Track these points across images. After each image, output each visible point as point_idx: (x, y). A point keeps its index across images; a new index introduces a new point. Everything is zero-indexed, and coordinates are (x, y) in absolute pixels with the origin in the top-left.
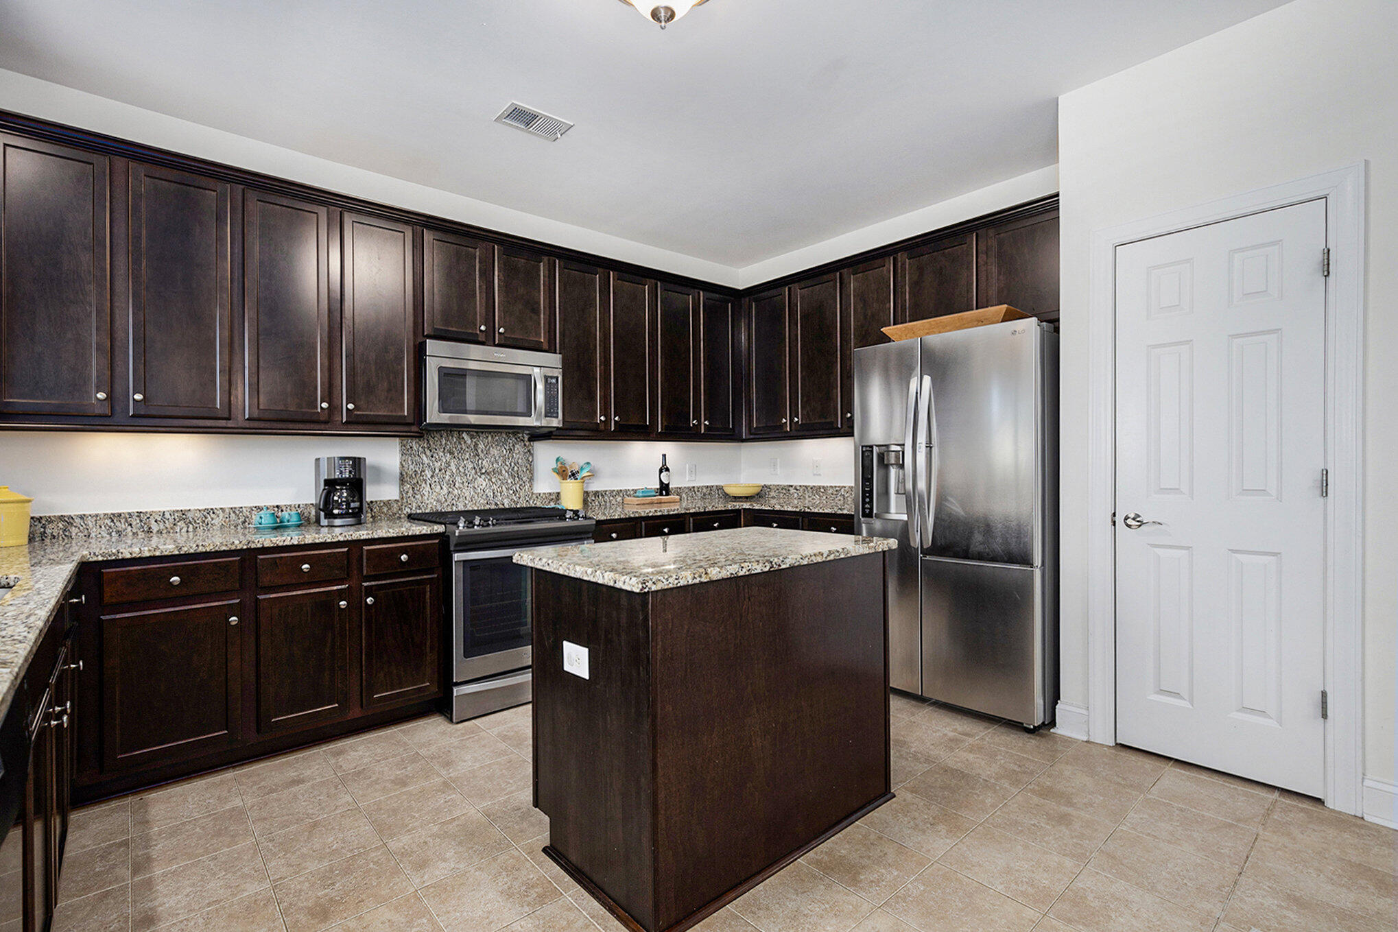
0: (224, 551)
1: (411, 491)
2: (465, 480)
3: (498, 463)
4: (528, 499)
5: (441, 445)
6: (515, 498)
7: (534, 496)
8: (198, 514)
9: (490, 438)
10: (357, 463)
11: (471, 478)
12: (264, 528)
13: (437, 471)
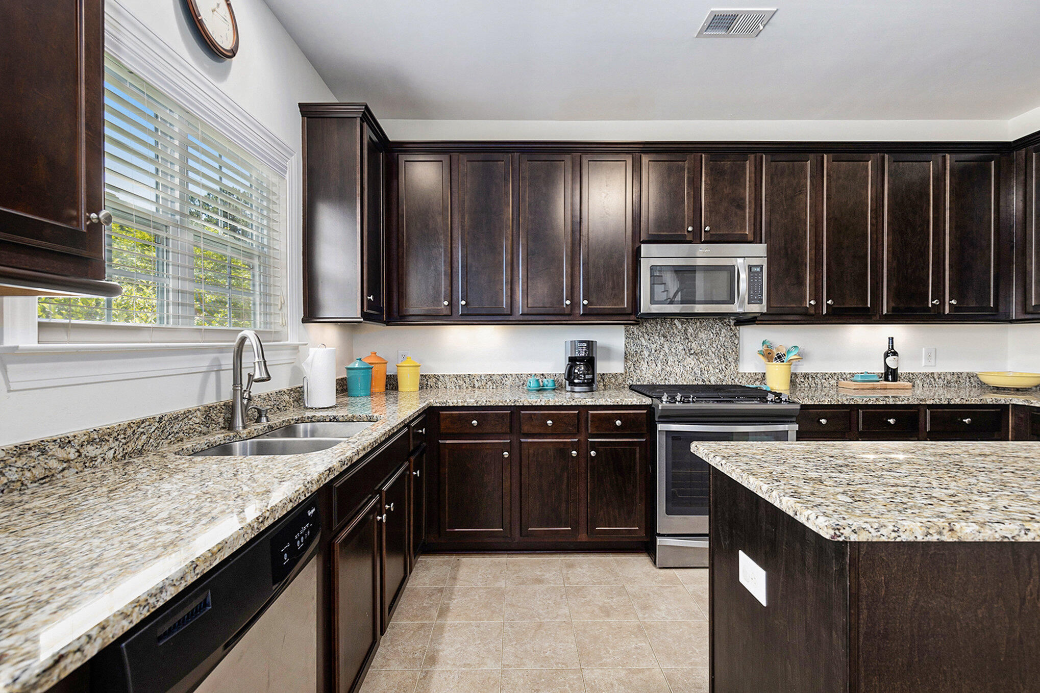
0: (501, 406)
1: (632, 367)
2: (676, 359)
3: (705, 345)
4: (733, 377)
5: (656, 330)
6: (720, 376)
7: (740, 375)
8: (498, 378)
9: (698, 324)
10: (590, 345)
11: (681, 358)
12: (532, 390)
13: (653, 351)
